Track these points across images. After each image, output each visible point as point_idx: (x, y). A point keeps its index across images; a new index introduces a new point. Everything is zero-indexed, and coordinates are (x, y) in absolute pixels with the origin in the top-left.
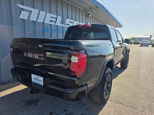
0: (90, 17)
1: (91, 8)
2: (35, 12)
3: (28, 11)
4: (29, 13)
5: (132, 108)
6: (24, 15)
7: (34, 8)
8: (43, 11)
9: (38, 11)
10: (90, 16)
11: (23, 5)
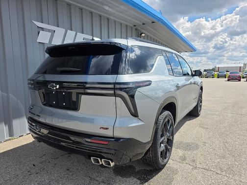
0: (144, 37)
1: (144, 24)
2: (59, 31)
3: (49, 31)
4: (50, 33)
5: (203, 170)
9: (64, 30)
10: (143, 35)
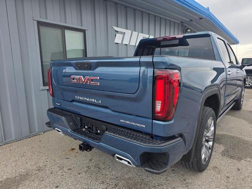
3: (121, 33)
4: (122, 35)
6: (118, 39)
7: (127, 29)
8: (135, 31)
9: (131, 32)
10: (189, 30)
11: (117, 27)
